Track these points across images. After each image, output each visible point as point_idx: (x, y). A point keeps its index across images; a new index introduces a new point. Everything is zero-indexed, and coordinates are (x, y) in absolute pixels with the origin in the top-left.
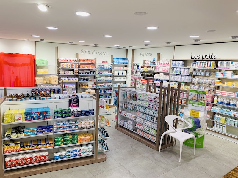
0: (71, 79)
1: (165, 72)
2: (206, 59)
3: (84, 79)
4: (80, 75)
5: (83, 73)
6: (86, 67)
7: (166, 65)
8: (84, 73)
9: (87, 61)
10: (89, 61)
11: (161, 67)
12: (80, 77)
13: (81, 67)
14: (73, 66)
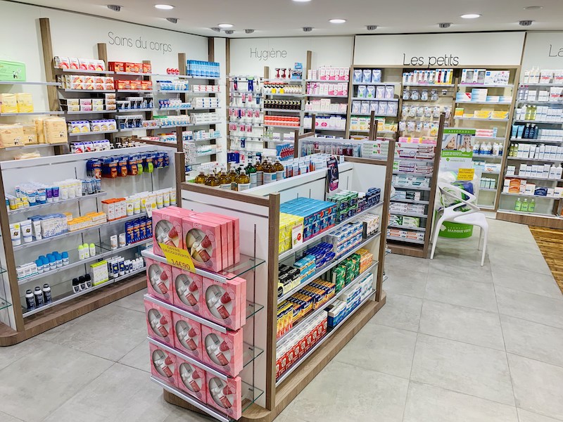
0: (100, 124)
1: (335, 95)
2: (436, 66)
3: (131, 122)
4: (120, 111)
5: (126, 105)
6: (133, 87)
7: (337, 80)
8: (129, 106)
9: (133, 69)
10: (137, 69)
11: (325, 84)
12: (120, 117)
13: (120, 87)
14: (103, 84)
